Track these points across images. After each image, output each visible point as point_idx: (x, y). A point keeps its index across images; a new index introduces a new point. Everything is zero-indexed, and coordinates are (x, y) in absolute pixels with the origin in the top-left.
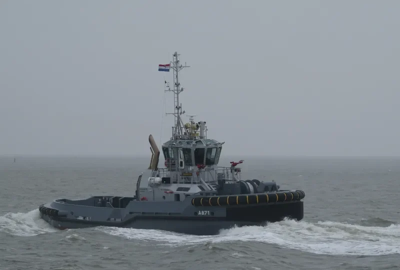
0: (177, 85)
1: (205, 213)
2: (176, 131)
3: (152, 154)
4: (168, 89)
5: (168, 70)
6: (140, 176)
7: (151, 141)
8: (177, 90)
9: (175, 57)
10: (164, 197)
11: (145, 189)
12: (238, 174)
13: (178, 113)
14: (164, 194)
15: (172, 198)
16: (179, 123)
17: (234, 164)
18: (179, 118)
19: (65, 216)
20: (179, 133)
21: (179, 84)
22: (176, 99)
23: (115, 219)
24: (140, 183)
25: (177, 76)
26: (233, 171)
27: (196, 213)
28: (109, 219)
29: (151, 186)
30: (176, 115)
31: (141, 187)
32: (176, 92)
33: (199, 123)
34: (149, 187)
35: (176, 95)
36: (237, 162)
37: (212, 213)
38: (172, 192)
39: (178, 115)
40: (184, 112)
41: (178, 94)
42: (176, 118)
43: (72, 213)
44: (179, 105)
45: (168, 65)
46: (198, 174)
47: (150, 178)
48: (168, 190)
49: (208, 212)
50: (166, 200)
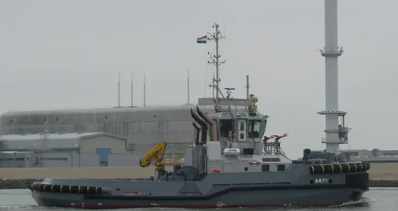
0: (217, 57)
1: (322, 180)
5: (205, 42)
8: (217, 62)
10: (246, 169)
11: (217, 161)
14: (247, 166)
15: (259, 169)
19: (107, 193)
21: (219, 56)
27: (312, 182)
37: (330, 181)
38: (258, 164)
43: (118, 190)
45: (206, 37)
47: (228, 149)
48: (253, 161)
49: (326, 179)
50: (249, 171)
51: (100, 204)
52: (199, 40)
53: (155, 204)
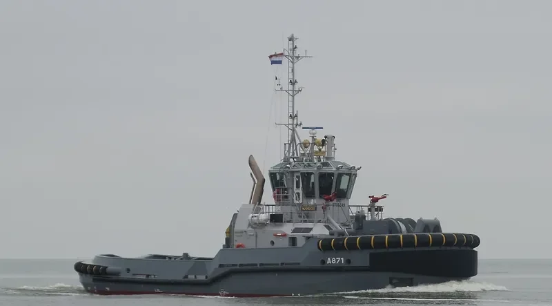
0: (293, 83)
1: (337, 260)
2: (289, 151)
3: (253, 183)
4: (279, 88)
5: (280, 62)
6: (235, 215)
7: (252, 164)
8: (293, 91)
9: (291, 42)
10: (273, 243)
11: (242, 232)
12: (380, 215)
13: (293, 124)
14: (273, 239)
15: (285, 243)
16: (293, 140)
17: (375, 200)
18: (293, 130)
19: (117, 274)
20: (293, 154)
21: (296, 82)
22: (291, 103)
23: (195, 277)
24: (234, 224)
25: (293, 70)
26: (373, 210)
27: (324, 262)
28: (186, 277)
29: (253, 227)
30: (290, 127)
31: (237, 228)
32: (291, 92)
33: (326, 137)
34: (250, 229)
35: (291, 98)
36: (379, 196)
37: (348, 261)
38: (284, 235)
39: (293, 128)
40: (301, 124)
41: (293, 96)
42: (291, 132)
43: (128, 270)
44: (295, 113)
45: (282, 54)
46: (324, 209)
47: (251, 215)
48: (279, 232)
49: (342, 259)
50: (275, 246)
51: (108, 289)
52: (274, 59)
53: (158, 291)
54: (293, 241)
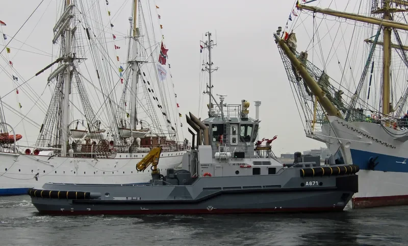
0: (210, 64)
1: (313, 183)
8: (210, 69)
10: (237, 172)
11: (208, 165)
14: (238, 169)
15: (250, 172)
19: (97, 197)
27: (303, 184)
37: (321, 184)
38: (249, 167)
43: (107, 194)
47: (219, 153)
48: (244, 164)
49: (317, 182)
50: (239, 174)
51: (89, 209)
53: (145, 209)
54: (256, 171)
